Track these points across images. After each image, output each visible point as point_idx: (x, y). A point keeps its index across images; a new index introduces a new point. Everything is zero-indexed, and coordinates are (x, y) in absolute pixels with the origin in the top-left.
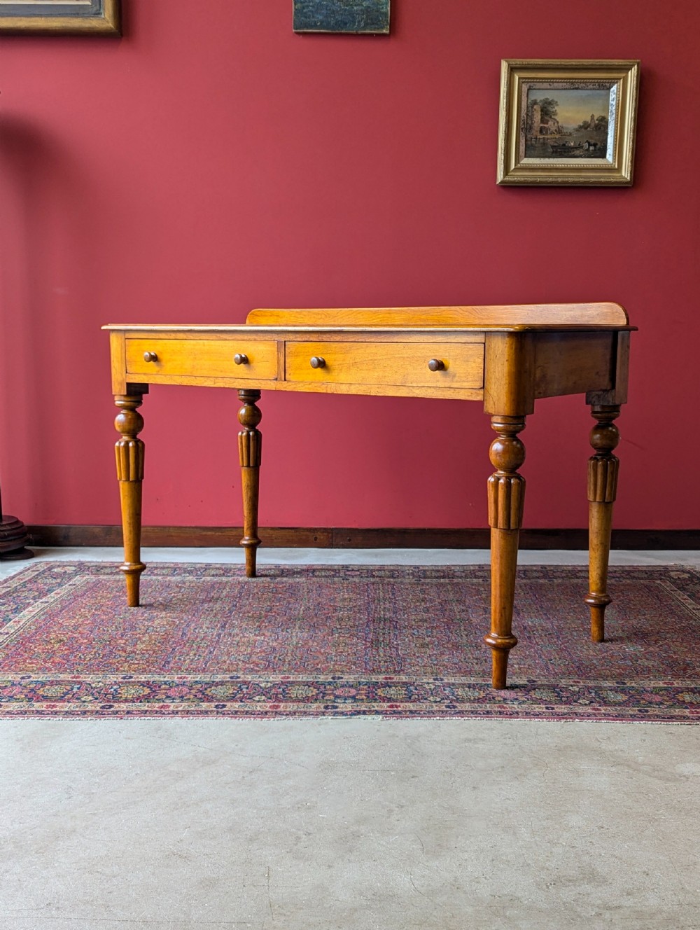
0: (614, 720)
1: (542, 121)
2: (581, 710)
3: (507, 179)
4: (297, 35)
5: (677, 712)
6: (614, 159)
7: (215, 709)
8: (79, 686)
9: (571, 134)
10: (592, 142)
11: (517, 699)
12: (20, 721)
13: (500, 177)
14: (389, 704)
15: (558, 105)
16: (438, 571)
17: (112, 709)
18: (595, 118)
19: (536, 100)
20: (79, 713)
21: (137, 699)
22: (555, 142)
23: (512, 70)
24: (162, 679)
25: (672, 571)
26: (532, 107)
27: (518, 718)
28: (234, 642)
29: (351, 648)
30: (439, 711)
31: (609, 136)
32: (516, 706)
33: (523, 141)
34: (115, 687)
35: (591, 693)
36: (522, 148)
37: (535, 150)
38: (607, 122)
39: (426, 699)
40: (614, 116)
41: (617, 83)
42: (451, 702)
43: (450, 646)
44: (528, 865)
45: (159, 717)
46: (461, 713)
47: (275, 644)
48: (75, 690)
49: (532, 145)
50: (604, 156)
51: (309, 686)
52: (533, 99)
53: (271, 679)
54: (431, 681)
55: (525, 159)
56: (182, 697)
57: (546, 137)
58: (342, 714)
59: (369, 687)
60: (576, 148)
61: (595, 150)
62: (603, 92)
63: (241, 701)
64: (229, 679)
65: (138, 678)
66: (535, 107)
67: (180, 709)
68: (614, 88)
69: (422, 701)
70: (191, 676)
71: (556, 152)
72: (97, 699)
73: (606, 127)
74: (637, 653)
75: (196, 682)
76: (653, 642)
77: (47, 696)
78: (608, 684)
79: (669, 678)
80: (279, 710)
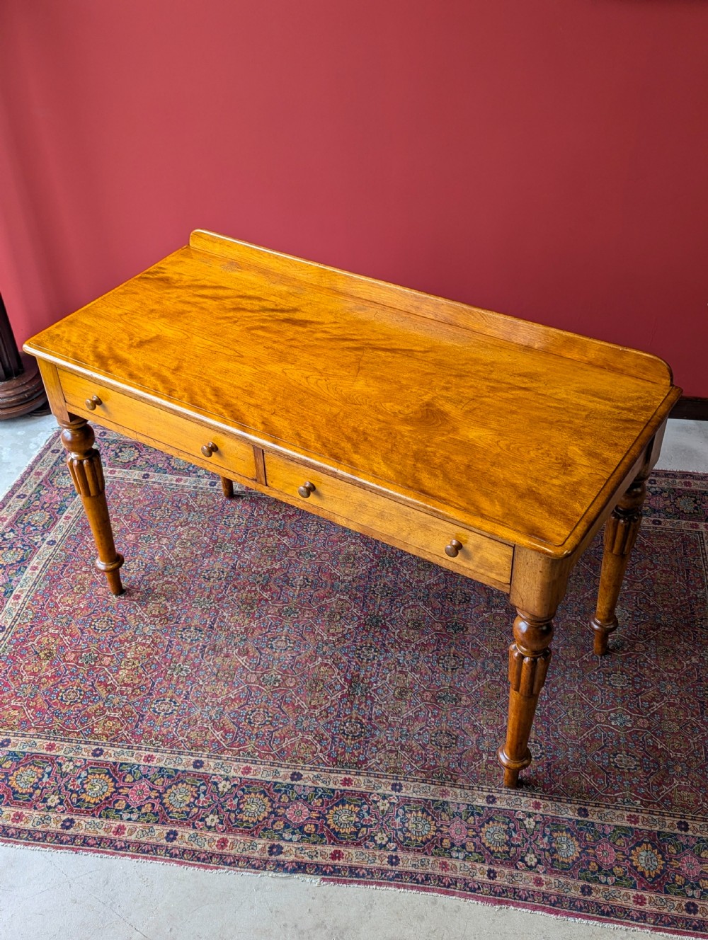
0: (550, 911)
2: (525, 881)
5: (622, 896)
7: (165, 842)
8: (50, 769)
11: (464, 846)
14: (333, 849)
17: (71, 830)
20: (40, 836)
21: (98, 809)
24: (129, 760)
27: (454, 895)
28: (215, 670)
29: (326, 697)
30: (379, 869)
32: (458, 864)
34: (83, 774)
35: (544, 835)
39: (373, 839)
42: (396, 849)
43: (429, 696)
45: (111, 854)
46: (400, 879)
47: (253, 679)
48: (45, 779)
51: (265, 796)
53: (232, 773)
54: (388, 791)
56: (140, 808)
58: (283, 867)
59: (323, 803)
63: (194, 827)
64: (191, 768)
65: (107, 753)
67: (133, 837)
69: (367, 843)
70: (158, 755)
72: (61, 802)
74: (622, 734)
75: (161, 768)
76: (646, 704)
77: (17, 792)
78: (569, 813)
79: (639, 802)
80: (225, 851)
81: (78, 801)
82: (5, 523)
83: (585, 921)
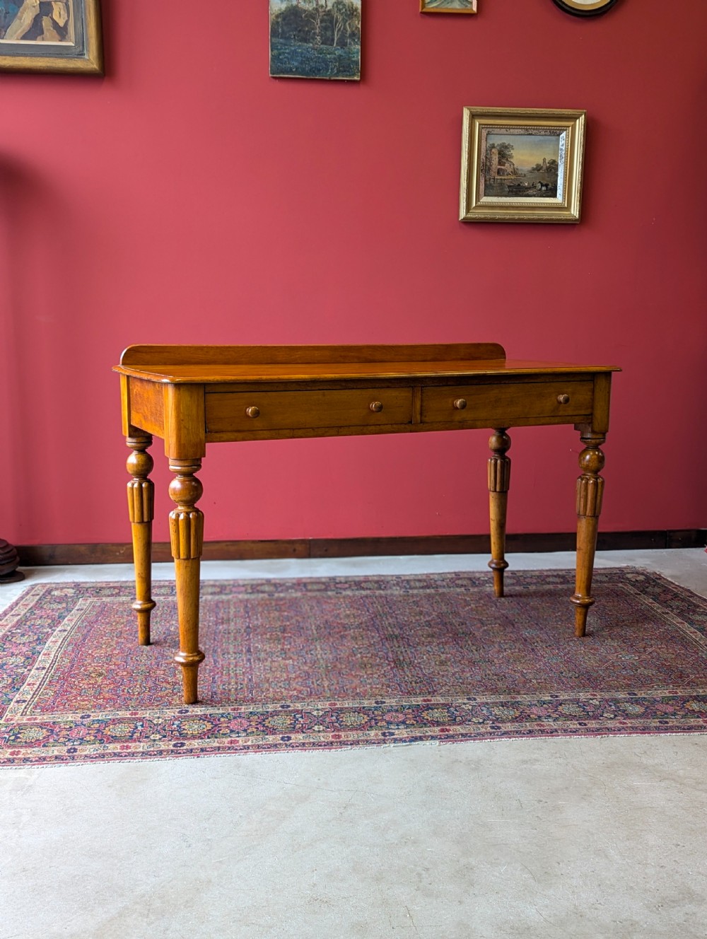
0: (643, 733)
1: (500, 163)
2: (610, 724)
3: (469, 216)
4: (274, 80)
5: (692, 721)
6: (564, 199)
7: (281, 742)
8: (141, 723)
9: (525, 175)
10: (544, 183)
11: (549, 716)
12: (101, 765)
13: (463, 214)
14: (439, 728)
15: (513, 149)
16: (420, 581)
17: (185, 747)
18: (547, 161)
19: (494, 144)
20: (156, 753)
21: (204, 735)
22: (511, 182)
23: (473, 116)
24: (217, 712)
25: (628, 573)
26: (491, 150)
27: (559, 736)
28: (267, 668)
29: (378, 670)
30: (487, 733)
31: (559, 178)
32: (552, 724)
33: (482, 181)
34: (177, 722)
35: (611, 706)
36: (482, 187)
37: (493, 189)
38: (557, 165)
39: (470, 721)
40: (563, 160)
41: (566, 130)
42: (493, 723)
43: (467, 663)
44: (632, 888)
45: (233, 753)
46: (507, 734)
47: (306, 668)
48: (140, 728)
49: (491, 184)
50: (555, 195)
51: (359, 713)
52: (491, 143)
53: (320, 707)
54: (466, 701)
55: (485, 198)
56: (245, 730)
57: (503, 177)
58: (401, 740)
59: (413, 711)
60: (530, 188)
61: (547, 190)
62: (554, 138)
63: (303, 732)
64: (280, 709)
65: (193, 711)
66: (493, 150)
67: (249, 743)
68: (564, 135)
69: (467, 723)
70: (243, 707)
71: (512, 191)
72: (165, 737)
73: (557, 170)
74: (634, 662)
75: (251, 713)
76: (642, 650)
77: (116, 736)
78: (621, 695)
79: (671, 686)
80: (341, 739)
81: (180, 734)
82: (8, 627)
83: (674, 734)
